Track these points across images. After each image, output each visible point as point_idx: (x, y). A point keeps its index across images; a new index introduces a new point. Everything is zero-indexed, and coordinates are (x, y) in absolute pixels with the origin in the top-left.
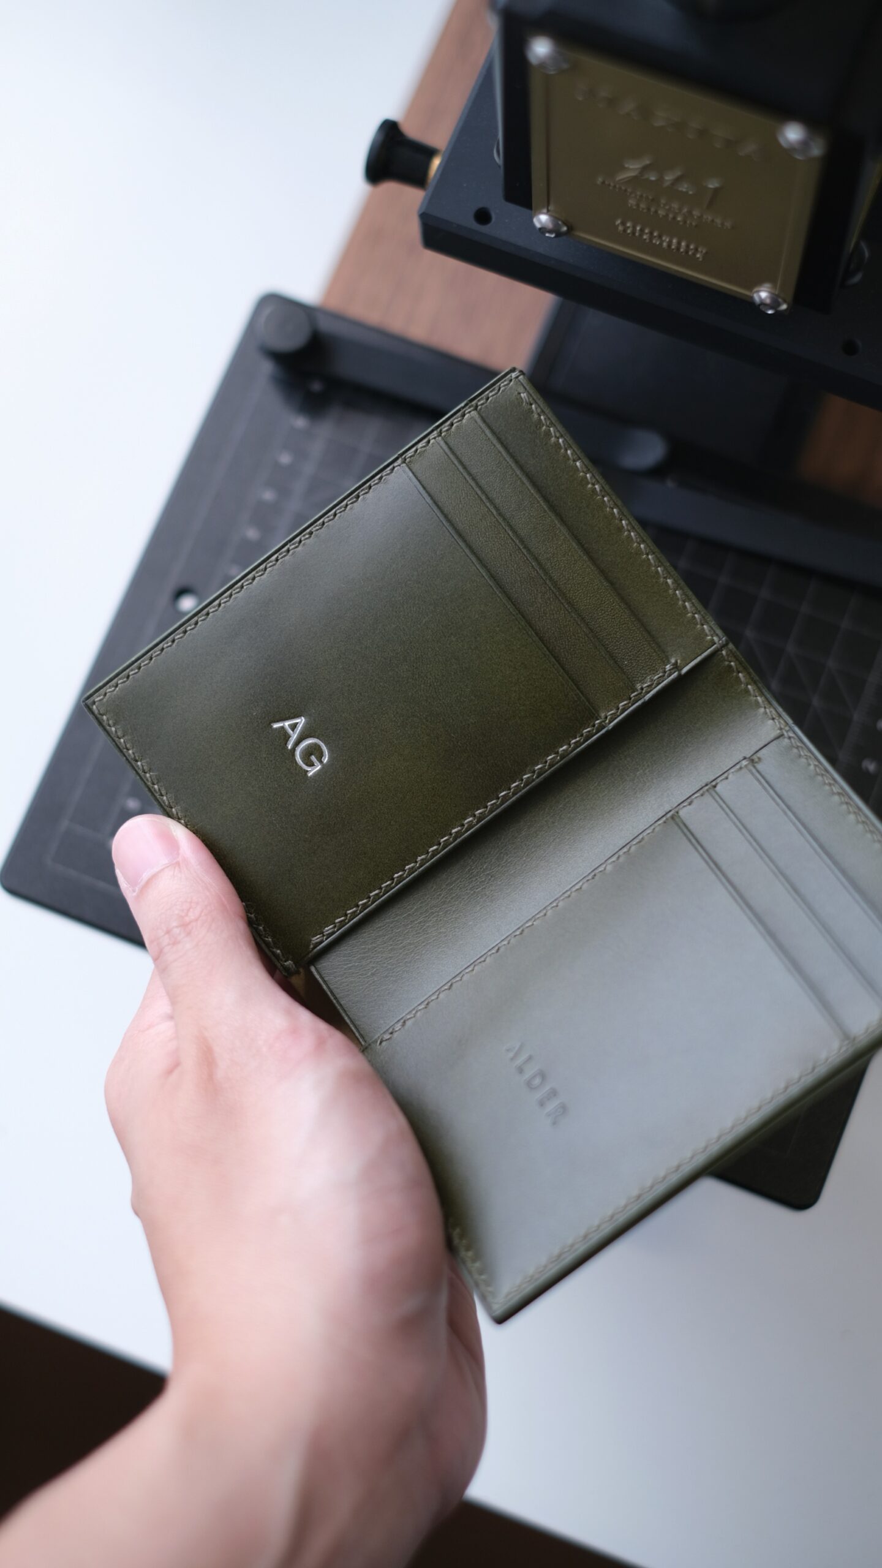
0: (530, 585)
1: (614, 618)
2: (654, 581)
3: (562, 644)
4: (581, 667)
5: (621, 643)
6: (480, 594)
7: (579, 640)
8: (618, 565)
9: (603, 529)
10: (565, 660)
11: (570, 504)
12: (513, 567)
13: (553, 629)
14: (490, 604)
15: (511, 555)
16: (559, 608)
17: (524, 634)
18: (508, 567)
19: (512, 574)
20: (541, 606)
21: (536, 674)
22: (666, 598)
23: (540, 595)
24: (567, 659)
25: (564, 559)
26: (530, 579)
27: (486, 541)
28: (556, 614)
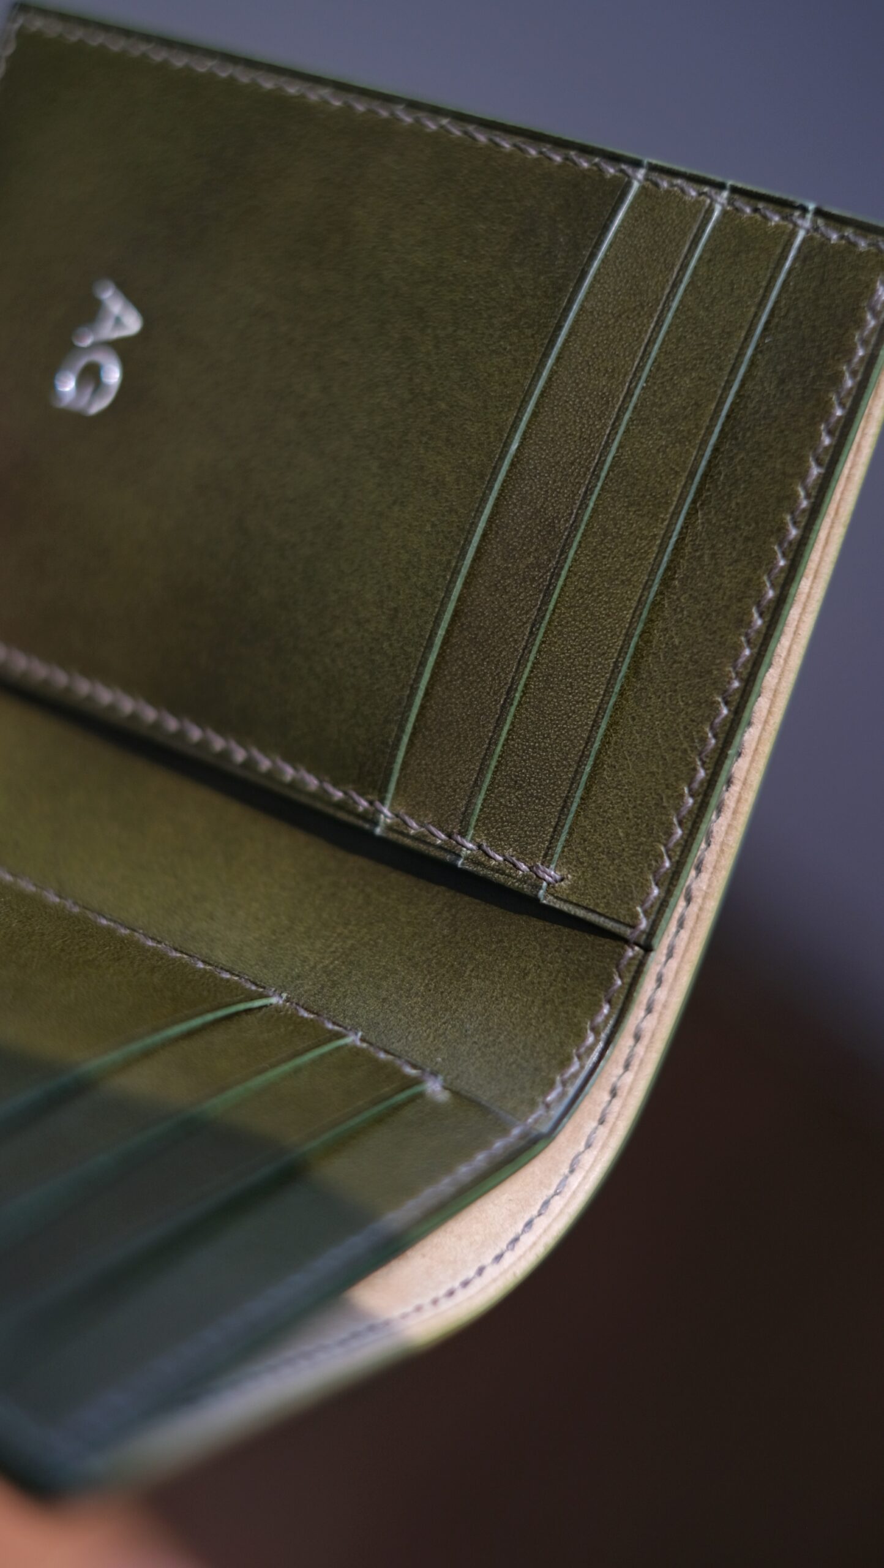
0: (540, 531)
1: (569, 717)
2: (685, 745)
3: (471, 655)
4: (452, 715)
5: (534, 758)
6: (470, 458)
7: (494, 679)
8: (675, 662)
9: (724, 594)
10: (448, 678)
11: (733, 505)
12: (555, 482)
13: (487, 622)
14: (462, 486)
15: (572, 464)
16: (526, 608)
17: (444, 577)
18: (550, 472)
19: (541, 489)
20: (513, 575)
21: (391, 645)
22: (667, 788)
23: (531, 559)
24: (451, 681)
25: (622, 559)
26: (549, 525)
27: (572, 406)
28: (515, 611)
